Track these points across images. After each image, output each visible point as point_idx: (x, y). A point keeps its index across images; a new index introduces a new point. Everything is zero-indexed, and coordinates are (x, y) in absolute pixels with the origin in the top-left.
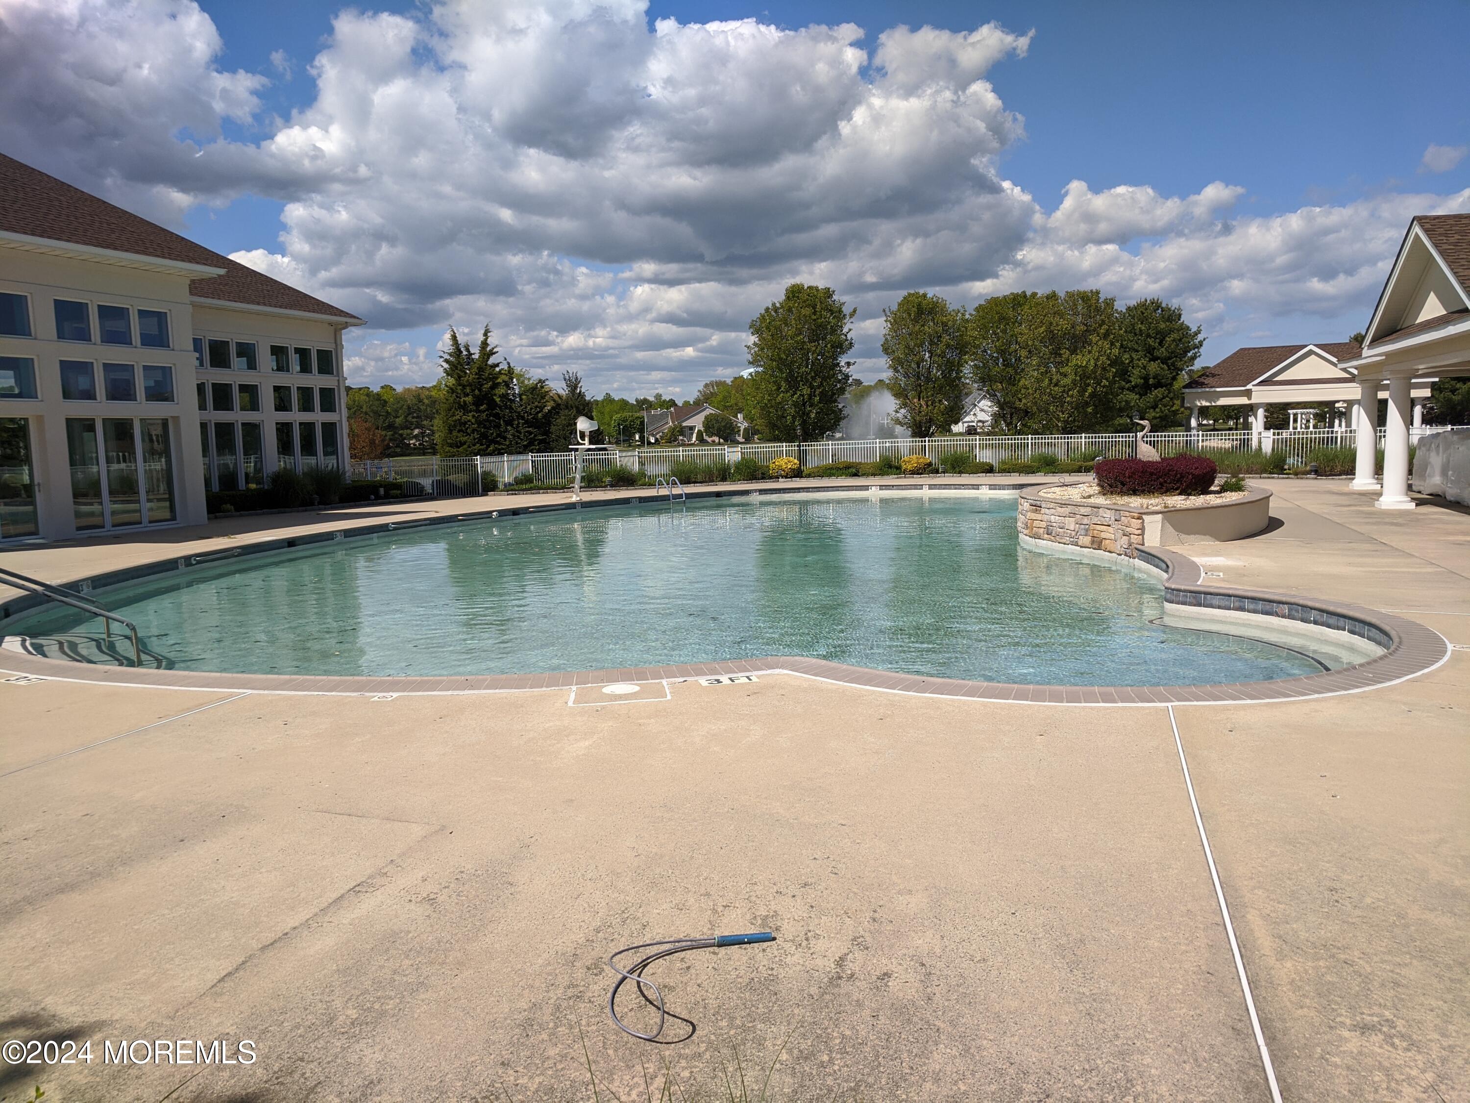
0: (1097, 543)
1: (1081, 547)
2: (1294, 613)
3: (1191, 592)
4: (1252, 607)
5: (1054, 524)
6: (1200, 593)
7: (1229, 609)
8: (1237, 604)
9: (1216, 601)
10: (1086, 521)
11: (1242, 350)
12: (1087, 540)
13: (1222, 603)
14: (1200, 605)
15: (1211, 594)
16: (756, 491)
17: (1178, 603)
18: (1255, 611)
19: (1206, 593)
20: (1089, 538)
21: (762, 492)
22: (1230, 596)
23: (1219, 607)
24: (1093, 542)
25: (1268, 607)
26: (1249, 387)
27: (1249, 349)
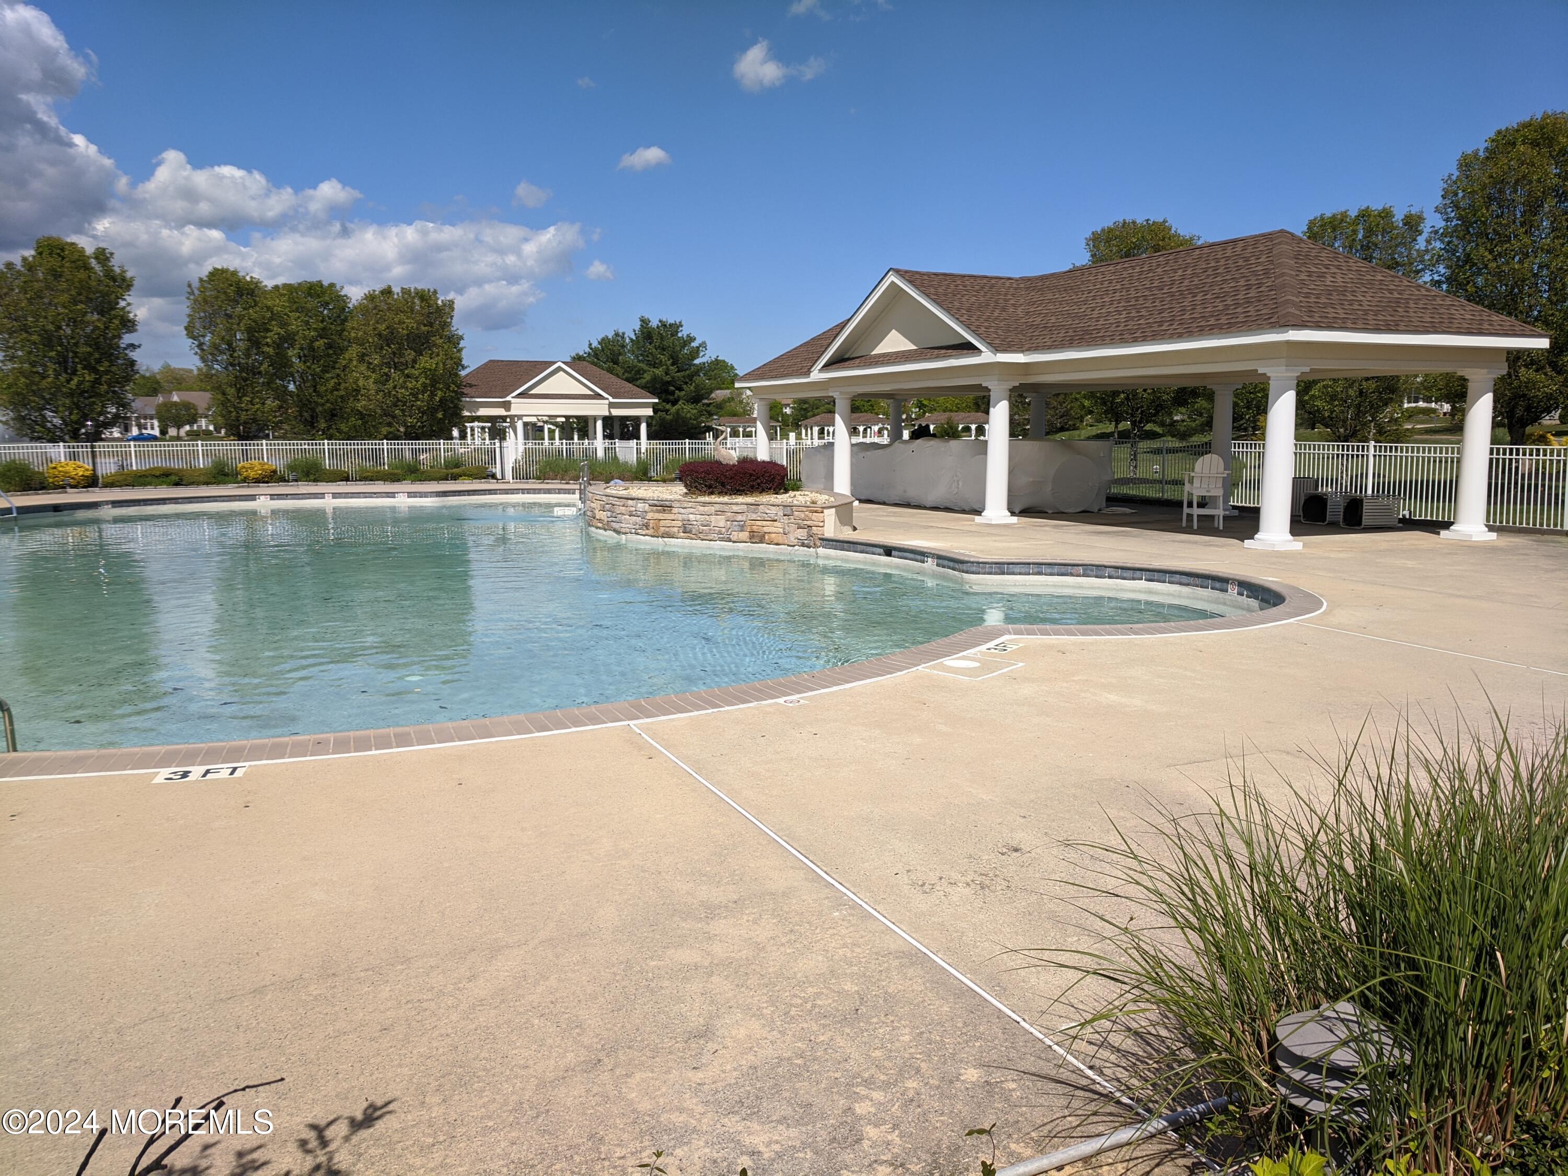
0: (757, 537)
1: (734, 542)
2: (1089, 572)
3: (996, 563)
4: (1049, 571)
5: (695, 523)
6: (1004, 563)
7: (1029, 574)
8: (1036, 570)
9: (1017, 569)
10: (739, 517)
11: (492, 362)
12: (744, 535)
13: (1023, 570)
14: (1003, 573)
15: (1013, 564)
16: (107, 503)
17: (984, 573)
18: (1051, 574)
19: (1009, 564)
20: (747, 534)
21: (116, 504)
22: (1029, 564)
23: (1020, 574)
24: (751, 537)
25: (1063, 569)
26: (508, 398)
27: (498, 361)
